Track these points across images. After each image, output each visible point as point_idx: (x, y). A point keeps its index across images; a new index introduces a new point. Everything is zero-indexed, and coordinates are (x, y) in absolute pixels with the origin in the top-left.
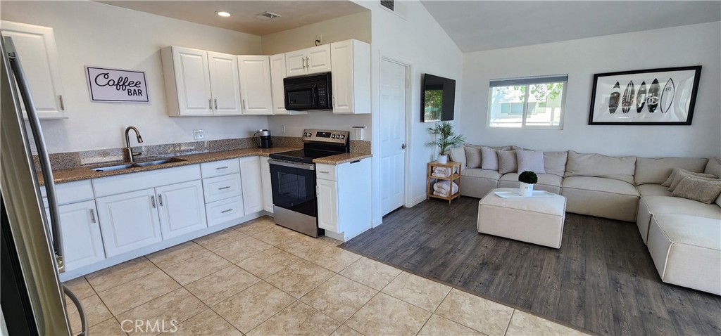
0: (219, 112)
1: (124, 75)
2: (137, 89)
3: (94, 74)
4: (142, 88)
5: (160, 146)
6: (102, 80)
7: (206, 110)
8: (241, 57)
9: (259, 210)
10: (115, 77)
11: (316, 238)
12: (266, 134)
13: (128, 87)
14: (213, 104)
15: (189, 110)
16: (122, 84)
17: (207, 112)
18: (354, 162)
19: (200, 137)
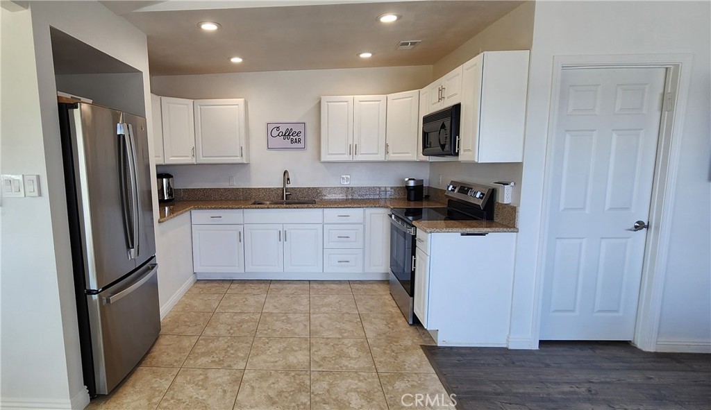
0: (359, 158)
1: (289, 127)
2: (297, 137)
3: (271, 127)
4: (302, 137)
5: (309, 188)
6: (275, 133)
7: (346, 156)
8: (391, 96)
9: (383, 272)
10: (283, 129)
11: (411, 325)
12: (412, 183)
13: (291, 137)
14: (353, 149)
15: (329, 156)
16: (287, 135)
17: (346, 158)
18: (468, 234)
19: (346, 183)
